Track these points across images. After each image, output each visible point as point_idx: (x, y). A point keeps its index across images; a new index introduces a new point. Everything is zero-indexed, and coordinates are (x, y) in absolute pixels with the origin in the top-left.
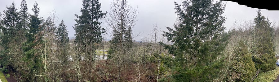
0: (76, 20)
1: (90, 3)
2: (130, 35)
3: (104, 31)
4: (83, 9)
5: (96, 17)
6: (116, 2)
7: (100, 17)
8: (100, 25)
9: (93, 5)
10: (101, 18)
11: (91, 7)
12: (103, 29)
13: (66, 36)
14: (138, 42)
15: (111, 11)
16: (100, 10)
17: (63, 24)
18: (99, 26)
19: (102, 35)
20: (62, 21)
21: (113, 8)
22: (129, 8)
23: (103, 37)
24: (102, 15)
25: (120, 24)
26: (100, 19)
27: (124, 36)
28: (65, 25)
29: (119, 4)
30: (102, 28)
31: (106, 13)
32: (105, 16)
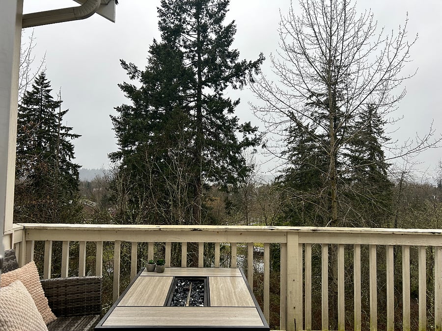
0: (128, 89)
1: (188, 19)
2: (376, 149)
3: (251, 137)
4: (160, 41)
5: (216, 80)
6: (299, 12)
7: (234, 79)
8: (231, 111)
9: (202, 29)
10: (238, 84)
11: (193, 37)
12: (247, 128)
13: (64, 161)
14: (418, 187)
15: (284, 53)
16: (231, 49)
17: (48, 97)
18: (230, 117)
19: (247, 153)
20: (42, 78)
21: (290, 41)
22: (365, 28)
23: (248, 163)
24: (239, 71)
25: (323, 99)
26: (235, 87)
27: (345, 155)
28: (57, 104)
29: (314, 20)
30: (240, 123)
31: (260, 61)
32: (253, 72)
